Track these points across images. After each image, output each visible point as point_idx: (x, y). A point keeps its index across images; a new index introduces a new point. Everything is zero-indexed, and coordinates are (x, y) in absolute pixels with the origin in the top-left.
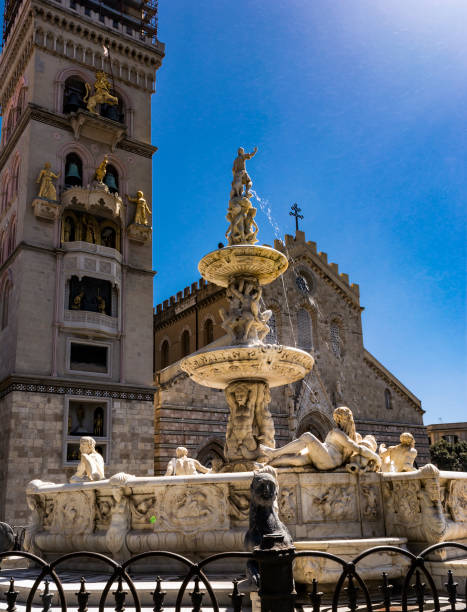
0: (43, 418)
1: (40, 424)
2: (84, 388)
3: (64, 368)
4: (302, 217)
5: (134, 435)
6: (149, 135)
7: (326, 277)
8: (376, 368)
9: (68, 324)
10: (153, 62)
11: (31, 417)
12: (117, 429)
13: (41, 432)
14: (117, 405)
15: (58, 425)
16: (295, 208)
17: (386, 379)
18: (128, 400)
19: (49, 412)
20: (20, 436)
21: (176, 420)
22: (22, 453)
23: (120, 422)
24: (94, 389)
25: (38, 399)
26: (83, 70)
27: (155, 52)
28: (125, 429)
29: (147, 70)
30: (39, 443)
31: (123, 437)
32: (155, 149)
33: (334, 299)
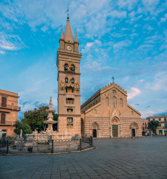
0: (63, 120)
1: (63, 121)
2: (69, 115)
3: (66, 113)
4: (114, 79)
5: (77, 122)
6: (79, 71)
7: (119, 90)
8: (129, 107)
9: (66, 106)
10: (80, 57)
11: (61, 120)
12: (75, 121)
13: (63, 122)
14: (75, 118)
15: (66, 121)
16: (113, 77)
17: (132, 109)
18: (76, 117)
19: (64, 119)
20: (60, 123)
21: (88, 119)
22: (61, 125)
23: (75, 120)
24: (71, 115)
25: (62, 117)
26: (67, 62)
27: (80, 55)
28: (76, 121)
29: (79, 59)
30: (63, 124)
31: (76, 123)
32: (80, 74)
33: (121, 95)
